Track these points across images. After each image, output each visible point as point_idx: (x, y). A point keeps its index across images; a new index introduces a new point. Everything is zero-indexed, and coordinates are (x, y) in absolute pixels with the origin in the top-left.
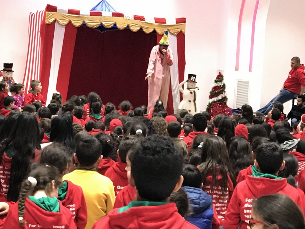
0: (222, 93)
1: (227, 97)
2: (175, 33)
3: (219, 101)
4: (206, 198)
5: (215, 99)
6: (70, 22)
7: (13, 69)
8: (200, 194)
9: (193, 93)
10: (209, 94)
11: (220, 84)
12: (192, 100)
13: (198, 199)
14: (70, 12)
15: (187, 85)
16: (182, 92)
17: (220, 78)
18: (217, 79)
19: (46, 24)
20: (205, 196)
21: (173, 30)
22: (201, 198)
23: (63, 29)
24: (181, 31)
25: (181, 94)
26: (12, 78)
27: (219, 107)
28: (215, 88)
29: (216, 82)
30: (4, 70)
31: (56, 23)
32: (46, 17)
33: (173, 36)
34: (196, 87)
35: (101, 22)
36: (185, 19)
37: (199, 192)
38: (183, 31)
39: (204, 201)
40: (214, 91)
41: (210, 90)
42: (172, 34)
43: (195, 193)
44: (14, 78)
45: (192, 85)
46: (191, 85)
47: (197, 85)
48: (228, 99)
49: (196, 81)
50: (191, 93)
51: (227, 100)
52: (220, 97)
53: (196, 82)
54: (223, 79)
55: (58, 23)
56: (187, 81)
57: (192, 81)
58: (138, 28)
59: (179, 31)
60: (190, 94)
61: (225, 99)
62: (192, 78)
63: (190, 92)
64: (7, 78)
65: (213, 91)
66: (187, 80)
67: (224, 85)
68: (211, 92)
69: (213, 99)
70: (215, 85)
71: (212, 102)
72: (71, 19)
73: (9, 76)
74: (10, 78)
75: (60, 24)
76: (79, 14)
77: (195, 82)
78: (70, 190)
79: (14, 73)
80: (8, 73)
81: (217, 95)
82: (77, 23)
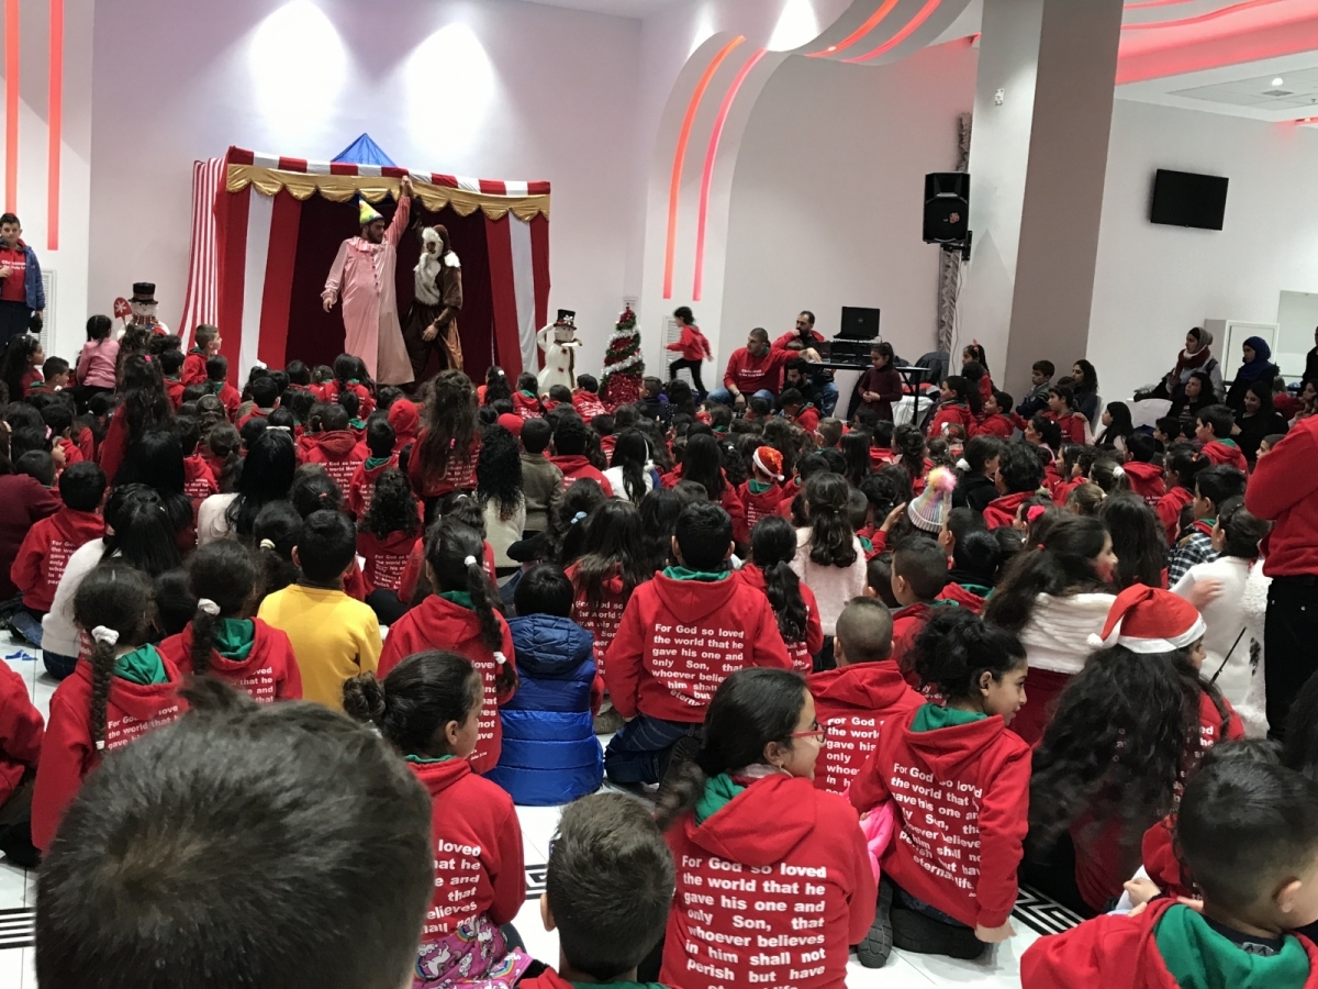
0: (633, 354)
1: (644, 362)
2: (527, 216)
3: (626, 370)
4: (580, 640)
5: (616, 366)
6: (284, 189)
7: (156, 297)
8: (569, 630)
9: (568, 352)
10: (605, 356)
11: (626, 333)
12: (566, 366)
13: (565, 642)
14: (285, 164)
15: (556, 334)
16: (545, 350)
17: (628, 320)
18: (621, 321)
19: (229, 193)
20: (579, 635)
21: (522, 209)
22: (570, 639)
23: (270, 205)
24: (540, 213)
25: (541, 354)
26: (153, 318)
27: (627, 384)
28: (616, 343)
29: (620, 328)
30: (134, 300)
31: (252, 191)
32: (228, 177)
33: (521, 224)
34: (575, 340)
35: (357, 190)
36: (548, 184)
37: (566, 626)
38: (544, 211)
39: (577, 646)
40: (615, 348)
41: (608, 346)
42: (520, 219)
43: (557, 628)
44: (157, 318)
45: (566, 335)
46: (563, 333)
47: (576, 334)
48: (646, 367)
49: (575, 325)
50: (564, 351)
51: (643, 368)
52: (627, 363)
53: (575, 329)
54: (634, 323)
55: (257, 191)
56: (555, 325)
57: (567, 325)
58: (442, 205)
59: (536, 212)
60: (562, 355)
61: (639, 365)
62: (567, 319)
63: (561, 349)
64: (142, 318)
65: (612, 349)
66: (555, 322)
67: (637, 336)
68: (608, 351)
69: (613, 366)
70: (616, 335)
71: (611, 373)
72: (286, 181)
73: (146, 314)
74: (148, 318)
75: (261, 193)
76: (305, 170)
77: (572, 327)
78: (260, 640)
79: (157, 307)
80: (143, 306)
81: (622, 357)
82: (300, 192)
